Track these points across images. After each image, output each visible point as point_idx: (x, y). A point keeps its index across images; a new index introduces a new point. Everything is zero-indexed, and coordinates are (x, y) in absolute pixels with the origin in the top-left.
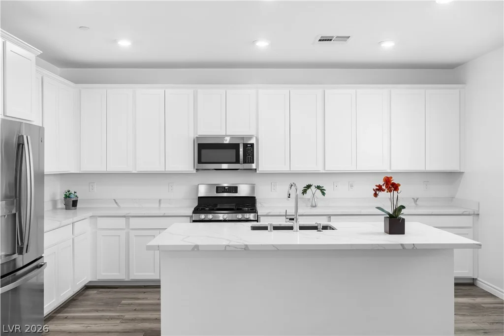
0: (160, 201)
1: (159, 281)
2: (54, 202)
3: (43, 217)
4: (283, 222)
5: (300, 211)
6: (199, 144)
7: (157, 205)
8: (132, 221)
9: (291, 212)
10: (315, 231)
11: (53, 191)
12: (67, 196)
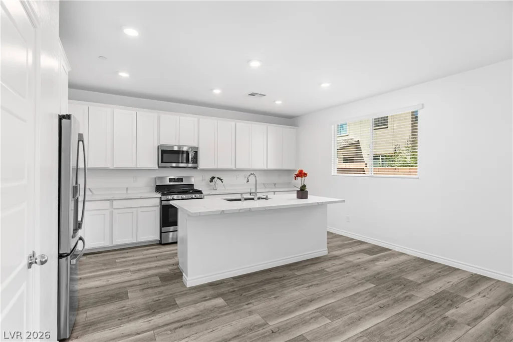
4: (248, 196)
5: (258, 191)
6: (161, 150)
7: (125, 192)
9: (253, 191)
10: (253, 200)
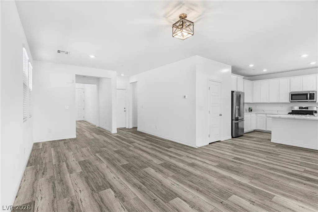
0: (278, 111)
1: (271, 131)
2: (246, 110)
3: (244, 113)
6: (291, 94)
8: (268, 115)
11: (246, 107)
12: (249, 109)
